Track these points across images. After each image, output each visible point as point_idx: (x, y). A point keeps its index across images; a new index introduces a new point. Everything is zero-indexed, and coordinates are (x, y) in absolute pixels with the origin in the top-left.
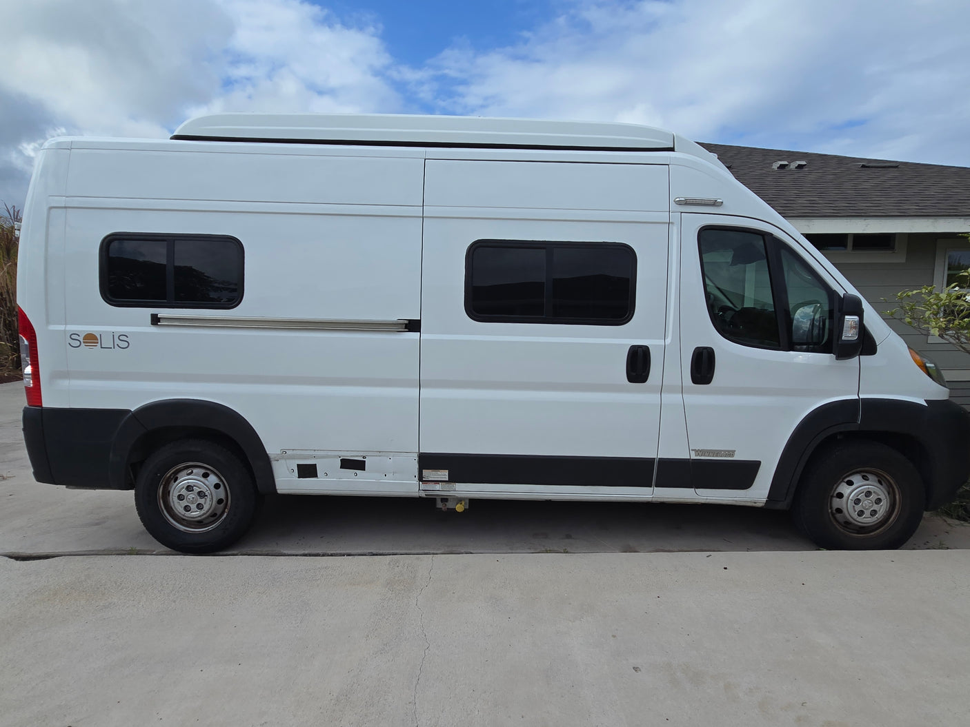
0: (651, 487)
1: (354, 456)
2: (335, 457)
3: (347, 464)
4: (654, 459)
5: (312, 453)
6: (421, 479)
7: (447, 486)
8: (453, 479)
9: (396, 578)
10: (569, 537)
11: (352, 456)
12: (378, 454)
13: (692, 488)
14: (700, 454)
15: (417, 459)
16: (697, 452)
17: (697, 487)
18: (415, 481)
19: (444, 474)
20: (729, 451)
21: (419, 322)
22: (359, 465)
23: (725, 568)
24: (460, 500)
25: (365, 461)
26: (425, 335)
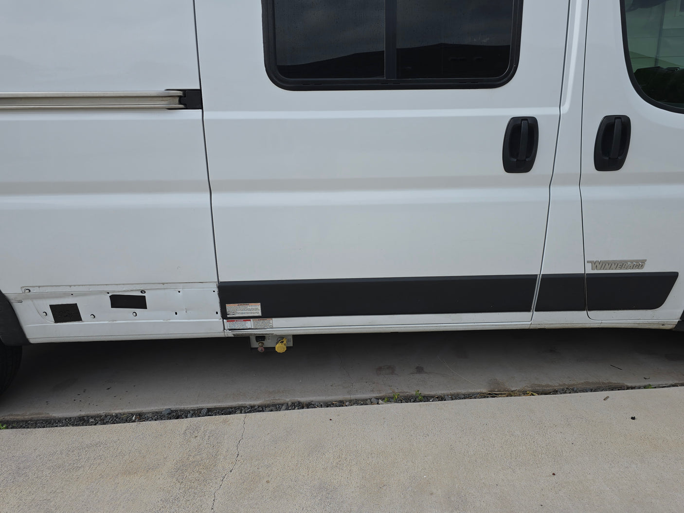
0: (529, 310)
1: (128, 291)
2: (101, 292)
3: (118, 301)
4: (536, 275)
5: (68, 289)
6: (224, 315)
7: (261, 323)
8: (268, 313)
9: (191, 459)
10: (420, 370)
11: (125, 291)
12: (161, 286)
13: (584, 310)
14: (599, 266)
15: (216, 290)
16: (595, 264)
17: (591, 309)
18: (218, 319)
19: (255, 309)
20: (637, 261)
21: (198, 92)
22: (138, 302)
23: (633, 418)
24: (281, 338)
25: (144, 297)
26: (210, 113)
